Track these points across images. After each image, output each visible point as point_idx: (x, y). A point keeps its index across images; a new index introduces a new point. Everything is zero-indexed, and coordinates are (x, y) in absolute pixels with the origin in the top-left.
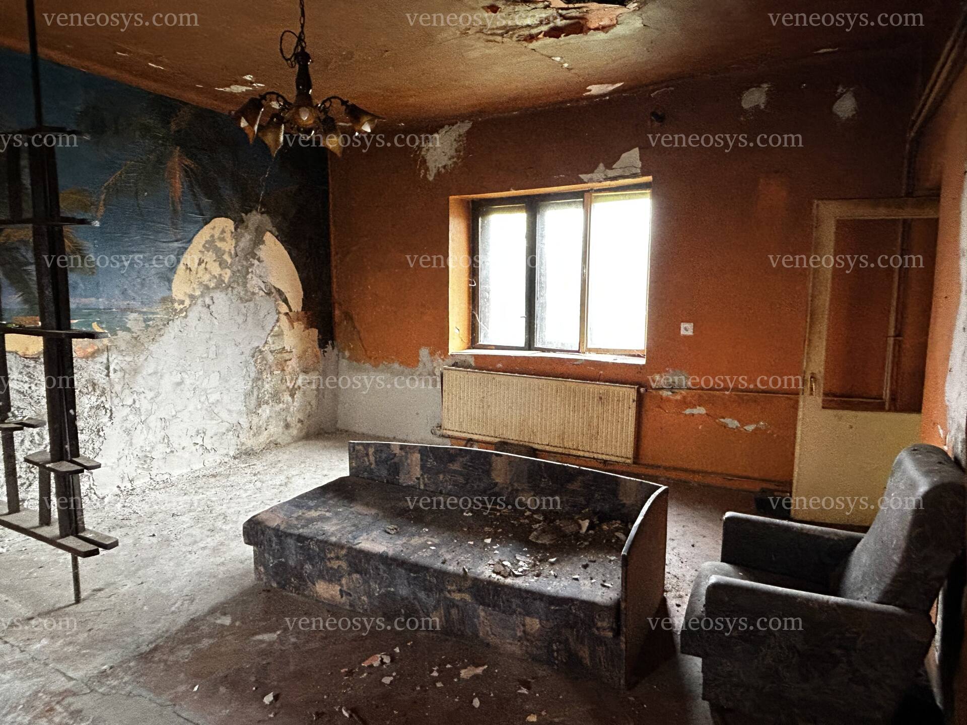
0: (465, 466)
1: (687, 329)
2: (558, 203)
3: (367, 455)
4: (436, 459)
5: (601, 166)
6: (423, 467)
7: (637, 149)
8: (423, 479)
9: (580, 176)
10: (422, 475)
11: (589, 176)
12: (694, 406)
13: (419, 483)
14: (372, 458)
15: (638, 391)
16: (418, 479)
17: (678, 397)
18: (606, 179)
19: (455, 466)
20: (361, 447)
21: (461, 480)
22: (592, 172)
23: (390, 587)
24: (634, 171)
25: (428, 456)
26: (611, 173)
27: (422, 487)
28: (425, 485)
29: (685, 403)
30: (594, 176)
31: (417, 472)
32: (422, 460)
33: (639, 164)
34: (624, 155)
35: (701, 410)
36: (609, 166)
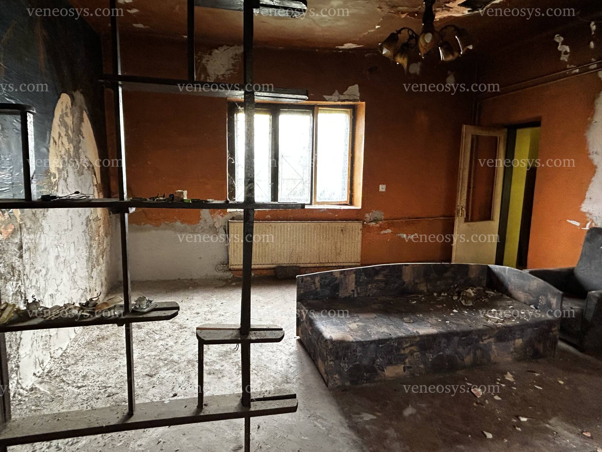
0: (385, 276)
1: (382, 188)
2: (294, 111)
3: (314, 283)
4: (366, 275)
5: (337, 92)
6: (356, 283)
7: (357, 86)
8: (357, 290)
9: (324, 96)
10: (356, 288)
11: (329, 97)
12: (386, 229)
13: (354, 294)
14: (318, 284)
15: (363, 224)
16: (353, 291)
17: (378, 225)
18: (339, 101)
19: (380, 277)
20: (309, 279)
21: (382, 285)
22: (331, 95)
23: (439, 352)
24: (356, 98)
25: (361, 275)
26: (342, 97)
27: (356, 295)
28: (358, 293)
29: (381, 228)
30: (333, 97)
31: (352, 286)
32: (356, 278)
33: (359, 95)
34: (350, 88)
35: (389, 231)
36: (341, 93)
